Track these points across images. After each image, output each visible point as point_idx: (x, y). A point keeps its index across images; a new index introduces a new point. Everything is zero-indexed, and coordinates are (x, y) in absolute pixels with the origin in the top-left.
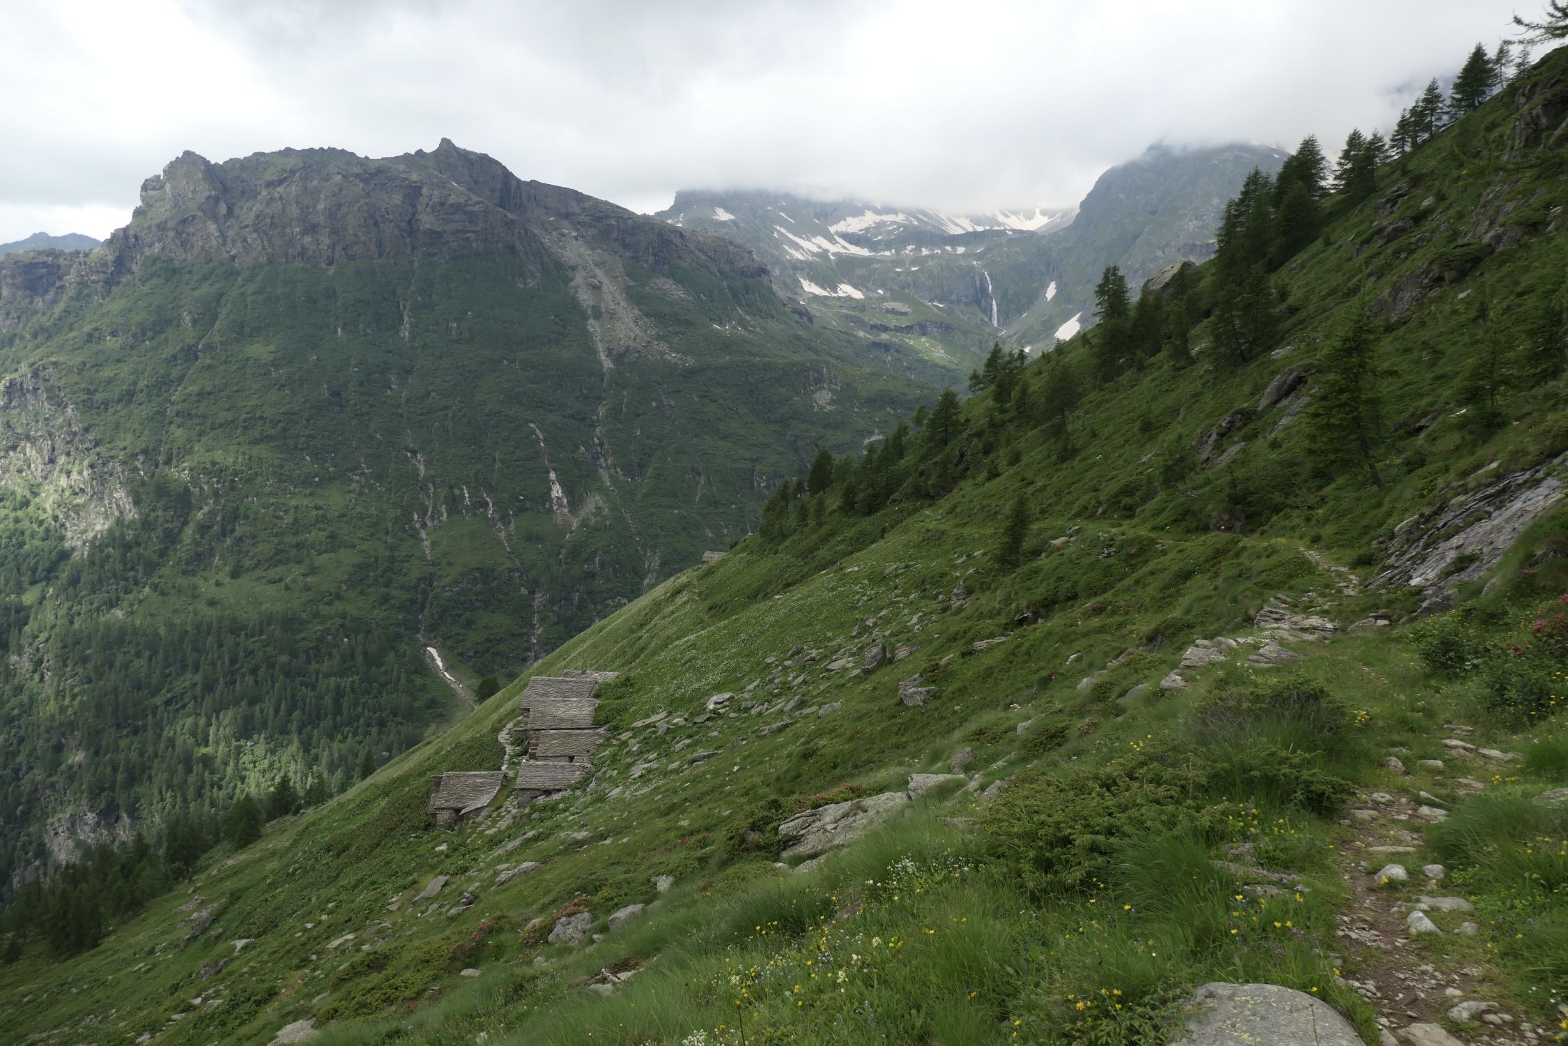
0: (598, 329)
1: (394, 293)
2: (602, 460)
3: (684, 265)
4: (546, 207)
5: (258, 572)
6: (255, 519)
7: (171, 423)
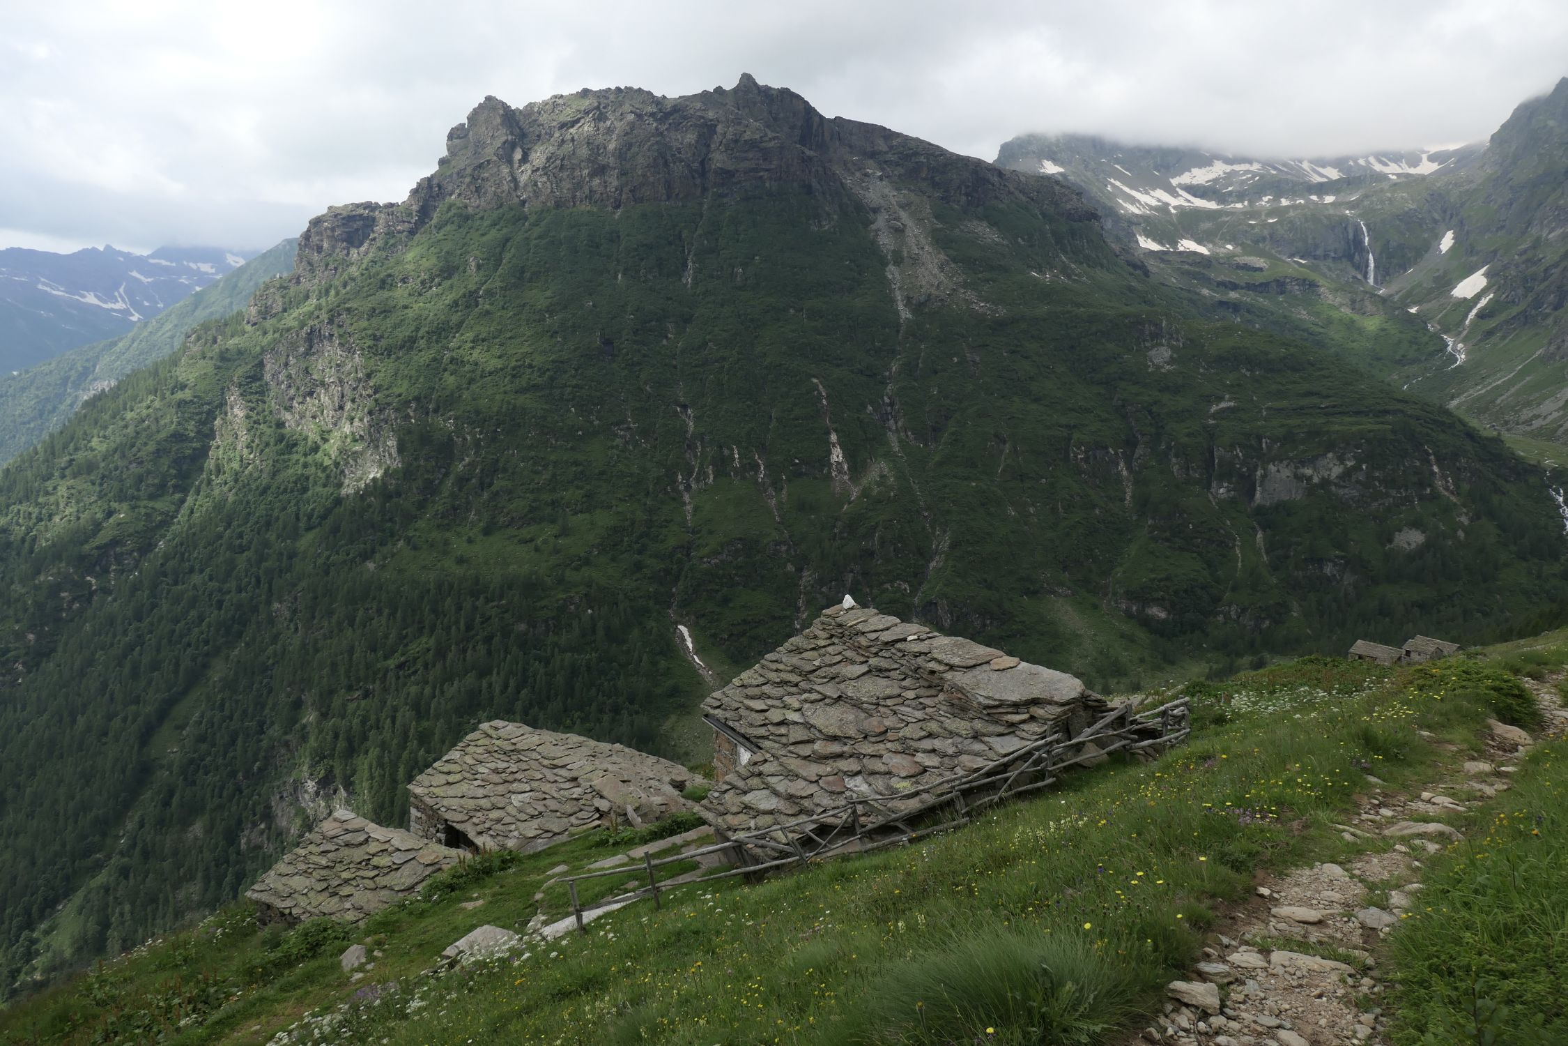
0: (897, 276)
1: (680, 237)
2: (892, 422)
3: (1001, 206)
4: (850, 147)
5: (511, 531)
6: (513, 473)
7: (445, 370)
